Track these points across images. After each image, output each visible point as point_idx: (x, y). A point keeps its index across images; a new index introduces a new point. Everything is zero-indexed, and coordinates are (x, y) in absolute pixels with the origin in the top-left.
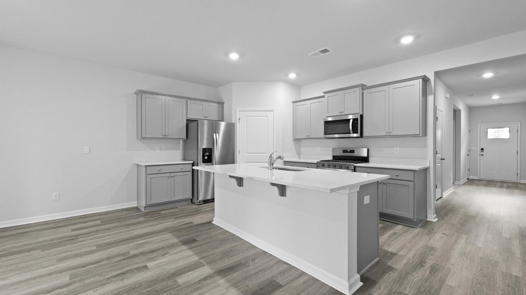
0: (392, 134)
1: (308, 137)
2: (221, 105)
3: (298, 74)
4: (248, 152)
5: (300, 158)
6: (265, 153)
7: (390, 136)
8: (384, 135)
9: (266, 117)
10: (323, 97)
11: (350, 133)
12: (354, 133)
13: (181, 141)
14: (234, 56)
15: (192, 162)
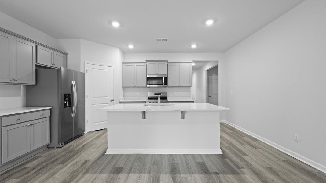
0: (181, 86)
1: (135, 86)
2: (65, 56)
3: (134, 46)
4: (94, 96)
5: (125, 99)
6: (108, 97)
7: (180, 87)
8: (177, 86)
9: (108, 71)
10: (146, 63)
11: (162, 85)
12: (164, 85)
13: (22, 86)
14: (116, 24)
15: (51, 108)
